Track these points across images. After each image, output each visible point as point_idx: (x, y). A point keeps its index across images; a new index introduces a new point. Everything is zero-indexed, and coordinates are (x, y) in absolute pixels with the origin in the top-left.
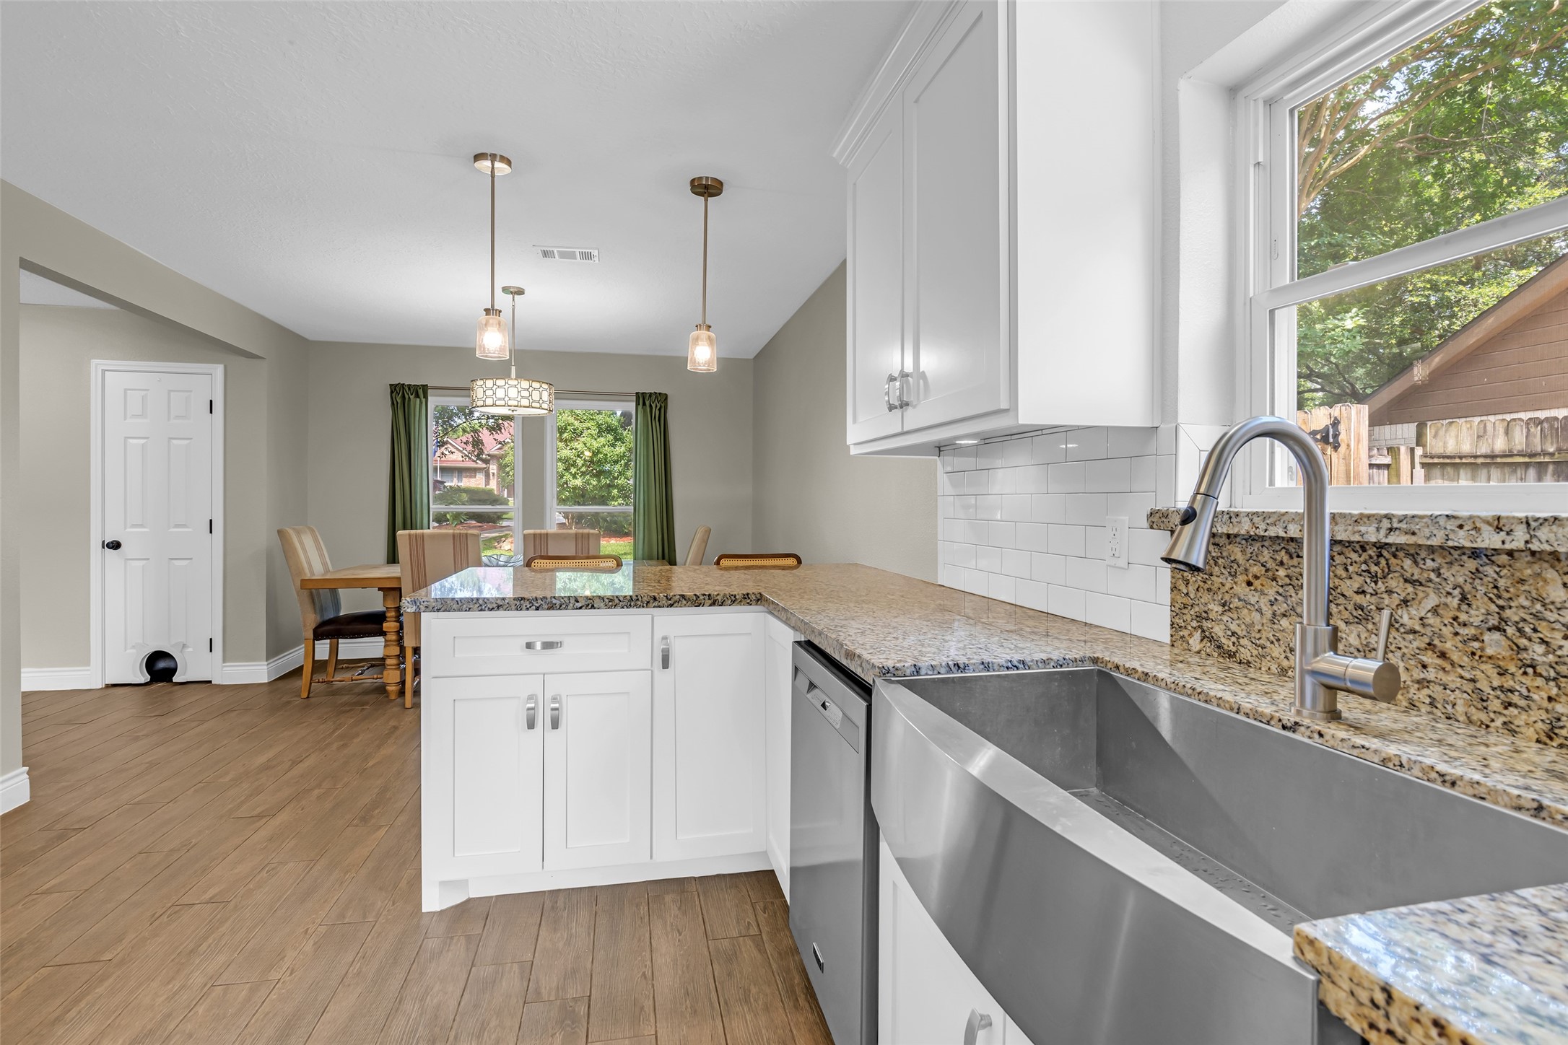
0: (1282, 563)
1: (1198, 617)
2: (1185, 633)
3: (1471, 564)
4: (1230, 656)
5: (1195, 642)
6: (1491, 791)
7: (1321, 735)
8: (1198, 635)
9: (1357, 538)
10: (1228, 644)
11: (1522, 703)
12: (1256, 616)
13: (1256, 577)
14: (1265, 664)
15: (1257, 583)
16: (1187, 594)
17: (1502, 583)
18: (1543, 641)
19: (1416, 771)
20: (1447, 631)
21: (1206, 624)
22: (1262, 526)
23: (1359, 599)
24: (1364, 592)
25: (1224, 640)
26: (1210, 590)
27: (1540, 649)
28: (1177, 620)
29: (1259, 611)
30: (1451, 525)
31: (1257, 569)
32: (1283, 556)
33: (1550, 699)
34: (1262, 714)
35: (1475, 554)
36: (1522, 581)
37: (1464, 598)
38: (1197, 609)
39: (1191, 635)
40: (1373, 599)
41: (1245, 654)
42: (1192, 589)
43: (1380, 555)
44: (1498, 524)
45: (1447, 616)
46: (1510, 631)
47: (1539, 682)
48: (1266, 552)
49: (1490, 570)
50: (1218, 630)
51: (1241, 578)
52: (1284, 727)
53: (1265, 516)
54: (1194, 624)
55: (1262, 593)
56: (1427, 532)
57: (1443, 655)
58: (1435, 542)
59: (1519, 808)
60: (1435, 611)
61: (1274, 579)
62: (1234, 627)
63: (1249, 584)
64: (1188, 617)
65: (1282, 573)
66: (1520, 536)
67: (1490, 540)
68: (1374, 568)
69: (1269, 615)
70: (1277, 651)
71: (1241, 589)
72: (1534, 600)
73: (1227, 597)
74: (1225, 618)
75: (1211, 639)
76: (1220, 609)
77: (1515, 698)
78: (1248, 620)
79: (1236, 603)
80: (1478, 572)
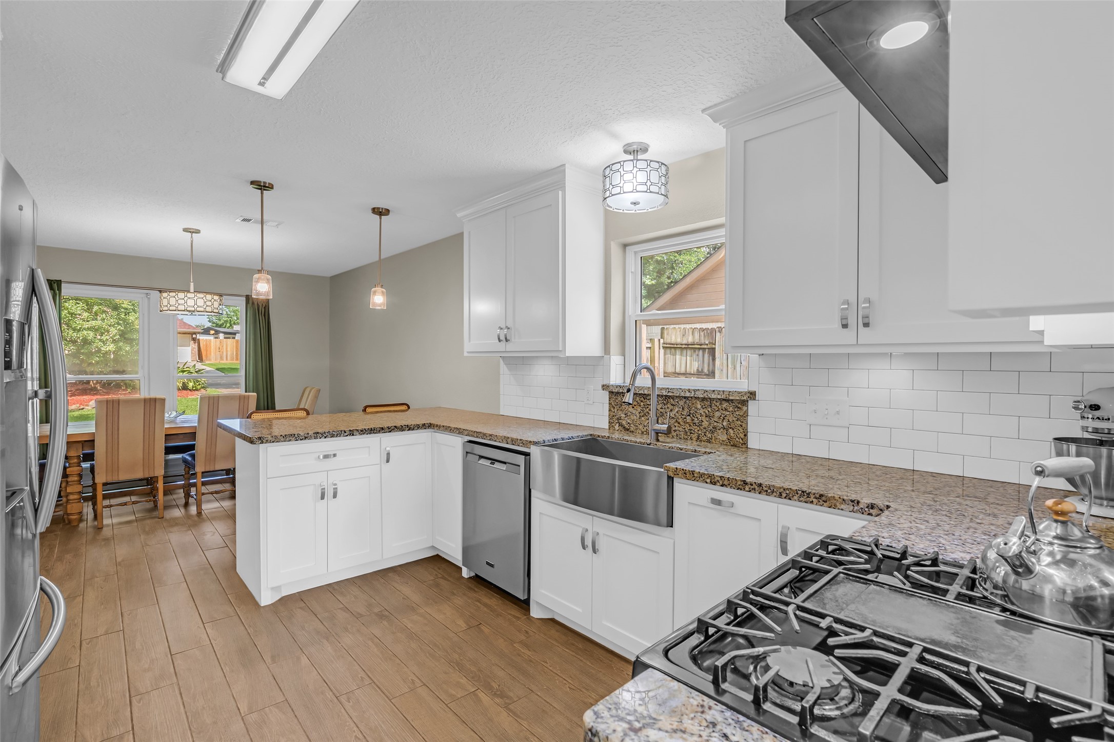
0: (642, 401)
1: (618, 419)
2: (613, 424)
3: (684, 400)
4: (628, 429)
5: (617, 427)
6: (688, 449)
7: (656, 445)
8: (618, 425)
9: (661, 394)
10: (627, 426)
11: (693, 432)
12: (635, 417)
13: (635, 406)
14: (638, 431)
15: (635, 407)
16: (614, 412)
17: (690, 404)
18: (697, 418)
19: (675, 449)
20: (680, 417)
21: (620, 421)
22: (638, 390)
23: (661, 410)
24: (662, 408)
25: (625, 426)
26: (621, 410)
27: (696, 419)
28: (611, 421)
29: (636, 415)
30: (681, 391)
31: (635, 403)
32: (642, 399)
33: (698, 431)
34: (642, 442)
35: (685, 398)
36: (693, 404)
37: (683, 409)
38: (617, 416)
39: (615, 425)
40: (664, 410)
41: (632, 429)
42: (616, 410)
43: (666, 398)
44: (689, 391)
45: (680, 413)
46: (691, 416)
47: (696, 427)
48: (638, 398)
49: (688, 401)
50: (624, 423)
51: (631, 406)
52: (648, 445)
54: (616, 421)
55: (637, 410)
56: (676, 392)
57: (679, 423)
58: (677, 395)
59: (692, 452)
60: (677, 412)
61: (640, 406)
62: (629, 421)
63: (633, 407)
64: (614, 419)
65: (642, 404)
66: (693, 393)
67: (688, 394)
68: (665, 402)
69: (638, 416)
70: (641, 427)
71: (631, 409)
72: (695, 408)
73: (626, 412)
74: (626, 419)
75: (622, 426)
76: (624, 416)
77: (692, 432)
78: (633, 419)
79: (629, 414)
80: (685, 402)
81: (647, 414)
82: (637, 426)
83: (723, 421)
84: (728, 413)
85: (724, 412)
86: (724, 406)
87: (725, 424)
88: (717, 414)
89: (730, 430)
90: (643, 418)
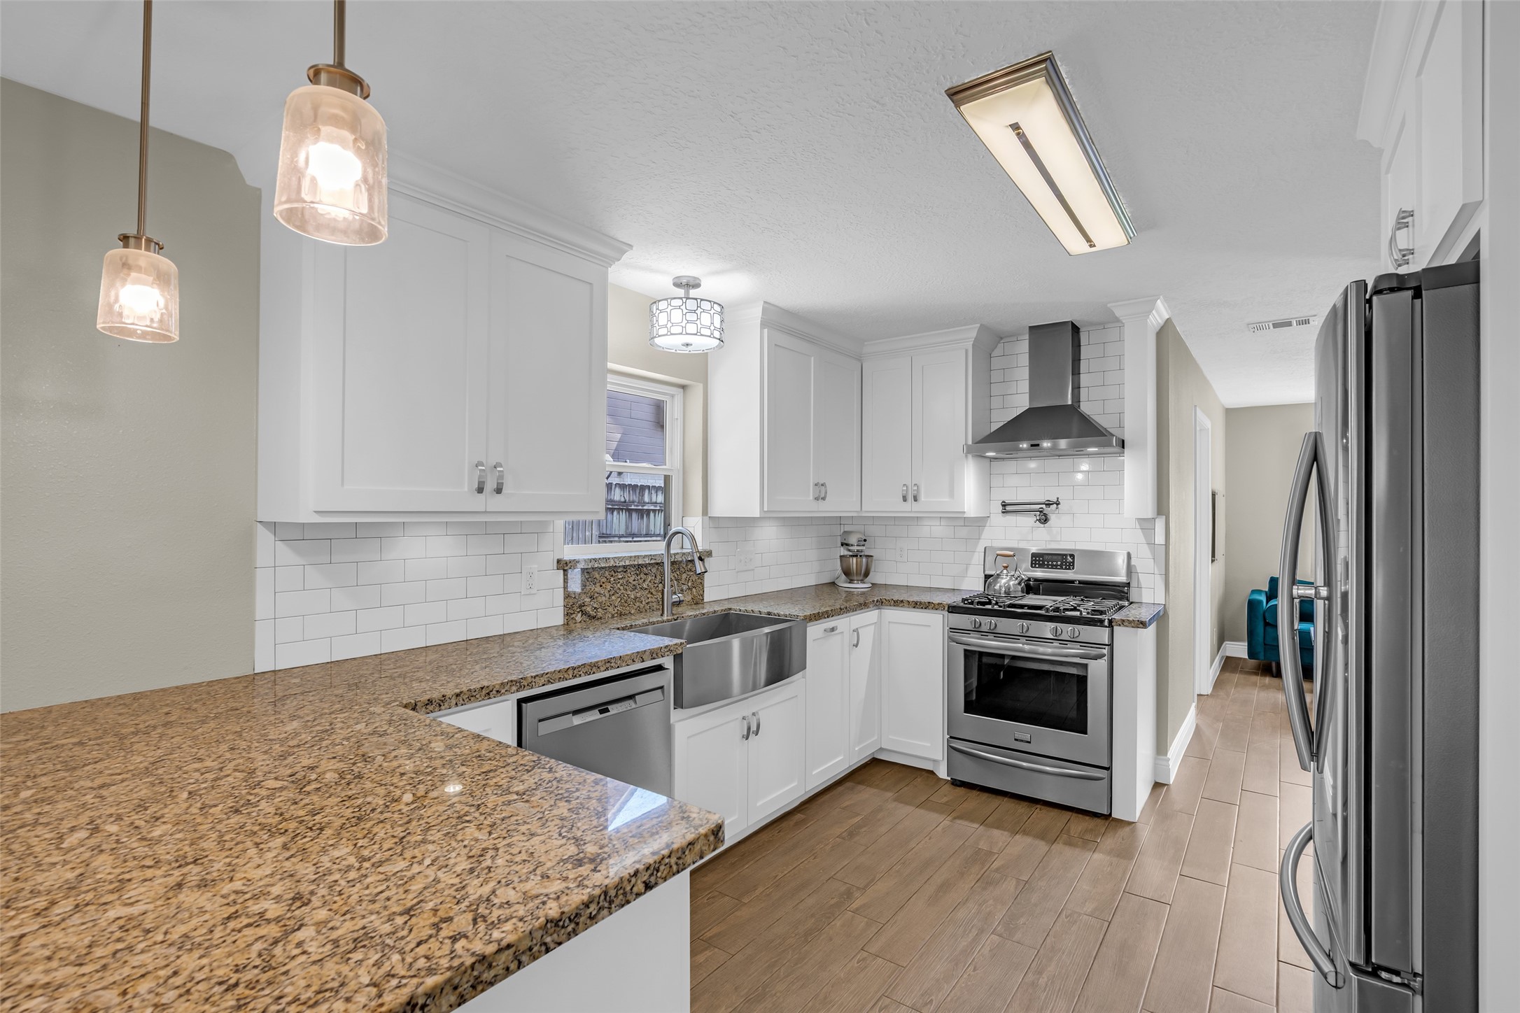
0: (612, 576)
1: (580, 606)
2: (574, 616)
3: (657, 567)
4: (594, 618)
5: (579, 617)
8: (580, 615)
10: (593, 613)
12: (604, 598)
13: (603, 583)
14: (607, 616)
15: (604, 585)
16: (575, 598)
20: (652, 586)
21: (583, 608)
22: (618, 562)
23: (634, 583)
24: (635, 580)
25: (591, 612)
26: (585, 593)
28: (570, 611)
29: (605, 596)
31: (604, 580)
32: (612, 573)
37: (655, 576)
38: (579, 603)
39: (577, 616)
40: (637, 582)
41: (600, 615)
42: (577, 595)
45: (652, 582)
48: (607, 572)
50: (589, 609)
51: (598, 585)
53: (618, 558)
54: (579, 610)
55: (606, 588)
57: (652, 594)
60: (650, 582)
61: (610, 582)
62: (595, 606)
63: (601, 586)
64: (576, 608)
65: (612, 579)
70: (611, 609)
71: (598, 589)
73: (592, 594)
74: (591, 603)
75: (586, 614)
76: (590, 600)
78: (601, 601)
79: (596, 595)
80: (658, 569)
81: (618, 591)
82: (606, 609)
83: (688, 582)
84: (692, 573)
85: (689, 573)
86: (689, 567)
87: (690, 584)
88: (684, 576)
89: (694, 589)
90: (613, 597)
